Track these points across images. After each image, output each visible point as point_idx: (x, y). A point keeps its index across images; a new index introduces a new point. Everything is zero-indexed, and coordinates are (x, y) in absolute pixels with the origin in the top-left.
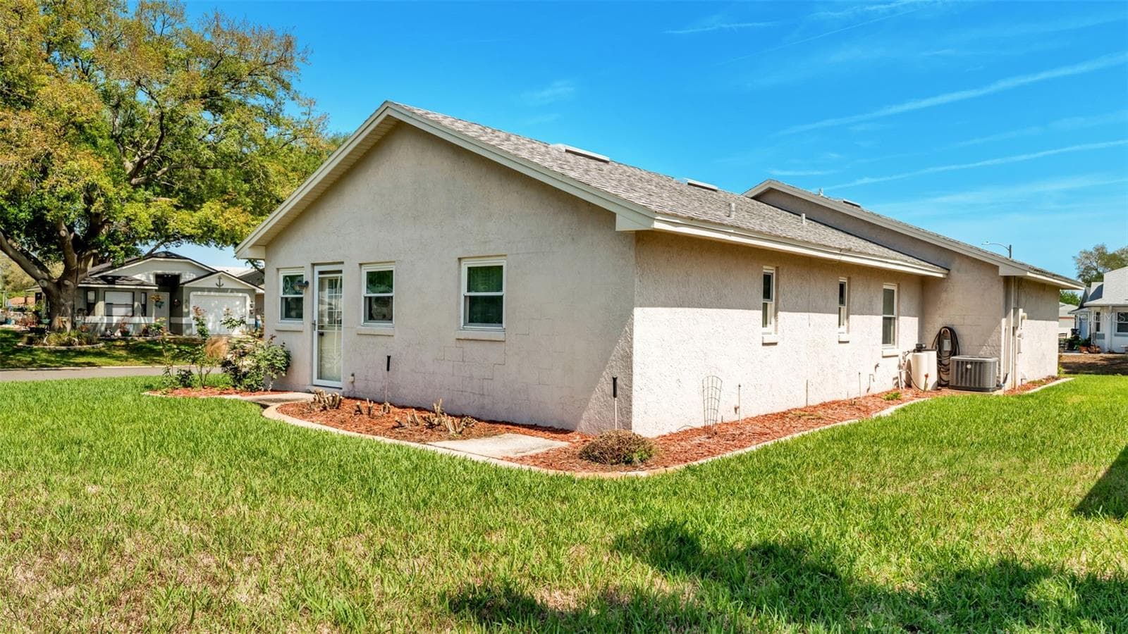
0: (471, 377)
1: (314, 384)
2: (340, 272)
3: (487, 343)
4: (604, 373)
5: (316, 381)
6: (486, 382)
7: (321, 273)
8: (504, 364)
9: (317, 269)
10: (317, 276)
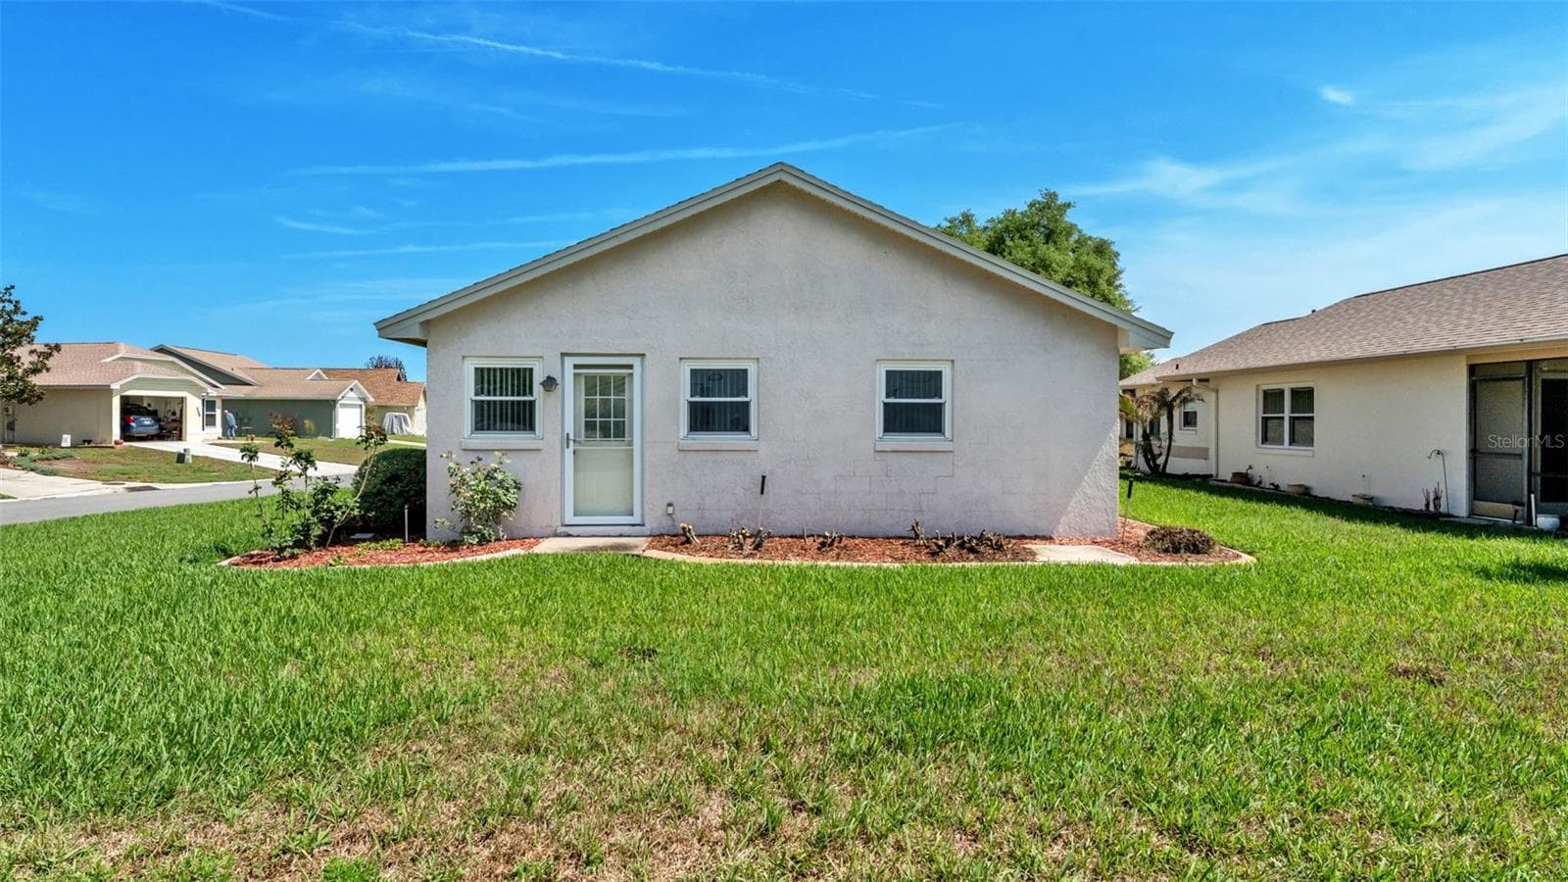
0: (901, 493)
1: (567, 523)
2: (630, 367)
3: (926, 455)
4: (1086, 477)
5: (570, 519)
6: (924, 498)
7: (576, 367)
8: (953, 476)
9: (569, 362)
10: (569, 372)
